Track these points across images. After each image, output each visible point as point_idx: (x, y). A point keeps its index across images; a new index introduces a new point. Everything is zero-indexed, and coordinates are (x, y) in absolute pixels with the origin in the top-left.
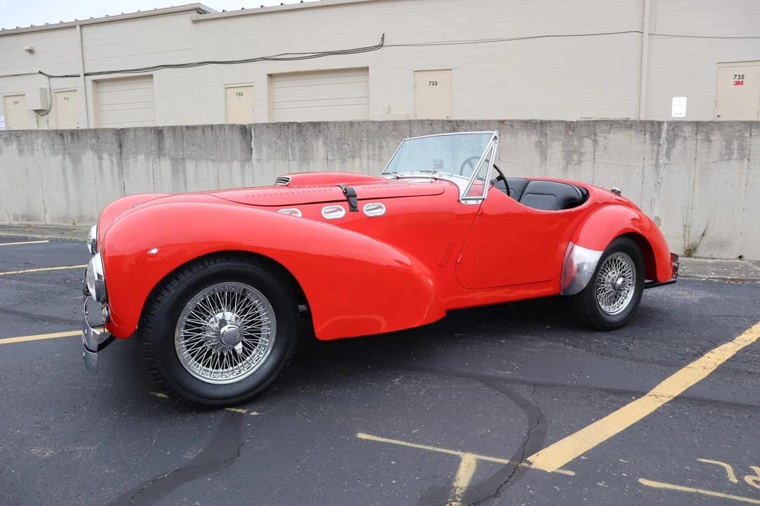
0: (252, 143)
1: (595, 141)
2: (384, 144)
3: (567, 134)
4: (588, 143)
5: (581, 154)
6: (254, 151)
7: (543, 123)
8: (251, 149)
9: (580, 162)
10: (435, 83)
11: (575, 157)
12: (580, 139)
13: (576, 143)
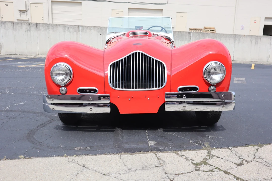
0: (191, 37)
1: (260, 40)
2: (221, 39)
3: (256, 38)
4: (259, 40)
5: (258, 42)
6: (191, 39)
7: (251, 36)
8: (191, 38)
9: (257, 44)
10: (182, 16)
11: (257, 43)
12: (258, 39)
13: (257, 40)
